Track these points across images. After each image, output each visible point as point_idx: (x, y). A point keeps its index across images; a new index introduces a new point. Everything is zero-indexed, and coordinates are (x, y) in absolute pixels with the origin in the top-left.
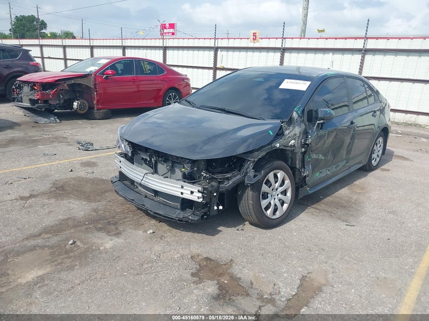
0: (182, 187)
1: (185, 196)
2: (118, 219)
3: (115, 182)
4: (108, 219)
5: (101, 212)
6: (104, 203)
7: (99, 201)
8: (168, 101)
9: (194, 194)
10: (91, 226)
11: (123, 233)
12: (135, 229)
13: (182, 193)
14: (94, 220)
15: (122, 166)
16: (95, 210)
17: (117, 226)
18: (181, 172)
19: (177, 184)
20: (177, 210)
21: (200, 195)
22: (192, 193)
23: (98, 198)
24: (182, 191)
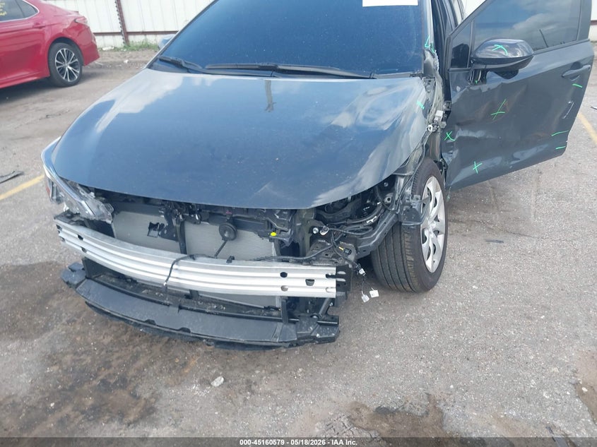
0: (284, 275)
1: (293, 292)
2: (119, 366)
3: (78, 285)
4: (96, 375)
5: (68, 358)
6: (59, 329)
7: (46, 329)
8: (58, 64)
9: (316, 283)
10: (68, 410)
11: (156, 405)
12: (178, 384)
13: (283, 288)
14: (64, 389)
15: (86, 247)
16: (52, 359)
17: (130, 388)
18: (271, 240)
19: (270, 270)
20: (275, 324)
21: (333, 283)
22: (310, 282)
23: (40, 320)
24: (284, 282)
